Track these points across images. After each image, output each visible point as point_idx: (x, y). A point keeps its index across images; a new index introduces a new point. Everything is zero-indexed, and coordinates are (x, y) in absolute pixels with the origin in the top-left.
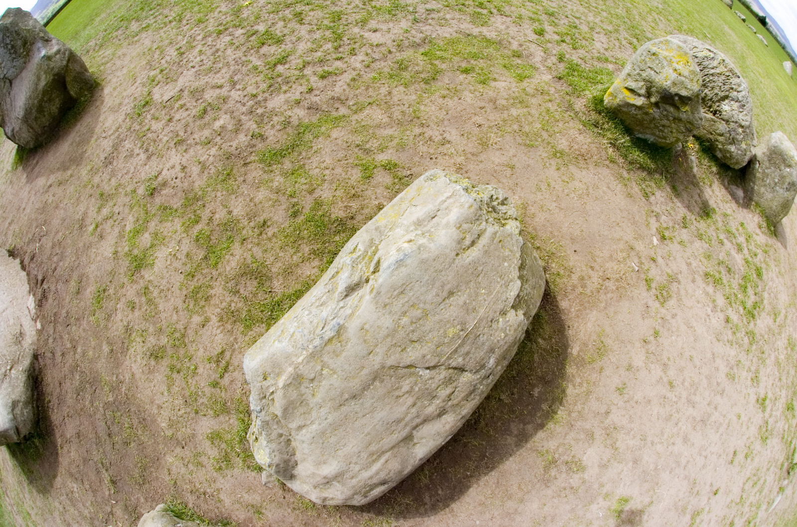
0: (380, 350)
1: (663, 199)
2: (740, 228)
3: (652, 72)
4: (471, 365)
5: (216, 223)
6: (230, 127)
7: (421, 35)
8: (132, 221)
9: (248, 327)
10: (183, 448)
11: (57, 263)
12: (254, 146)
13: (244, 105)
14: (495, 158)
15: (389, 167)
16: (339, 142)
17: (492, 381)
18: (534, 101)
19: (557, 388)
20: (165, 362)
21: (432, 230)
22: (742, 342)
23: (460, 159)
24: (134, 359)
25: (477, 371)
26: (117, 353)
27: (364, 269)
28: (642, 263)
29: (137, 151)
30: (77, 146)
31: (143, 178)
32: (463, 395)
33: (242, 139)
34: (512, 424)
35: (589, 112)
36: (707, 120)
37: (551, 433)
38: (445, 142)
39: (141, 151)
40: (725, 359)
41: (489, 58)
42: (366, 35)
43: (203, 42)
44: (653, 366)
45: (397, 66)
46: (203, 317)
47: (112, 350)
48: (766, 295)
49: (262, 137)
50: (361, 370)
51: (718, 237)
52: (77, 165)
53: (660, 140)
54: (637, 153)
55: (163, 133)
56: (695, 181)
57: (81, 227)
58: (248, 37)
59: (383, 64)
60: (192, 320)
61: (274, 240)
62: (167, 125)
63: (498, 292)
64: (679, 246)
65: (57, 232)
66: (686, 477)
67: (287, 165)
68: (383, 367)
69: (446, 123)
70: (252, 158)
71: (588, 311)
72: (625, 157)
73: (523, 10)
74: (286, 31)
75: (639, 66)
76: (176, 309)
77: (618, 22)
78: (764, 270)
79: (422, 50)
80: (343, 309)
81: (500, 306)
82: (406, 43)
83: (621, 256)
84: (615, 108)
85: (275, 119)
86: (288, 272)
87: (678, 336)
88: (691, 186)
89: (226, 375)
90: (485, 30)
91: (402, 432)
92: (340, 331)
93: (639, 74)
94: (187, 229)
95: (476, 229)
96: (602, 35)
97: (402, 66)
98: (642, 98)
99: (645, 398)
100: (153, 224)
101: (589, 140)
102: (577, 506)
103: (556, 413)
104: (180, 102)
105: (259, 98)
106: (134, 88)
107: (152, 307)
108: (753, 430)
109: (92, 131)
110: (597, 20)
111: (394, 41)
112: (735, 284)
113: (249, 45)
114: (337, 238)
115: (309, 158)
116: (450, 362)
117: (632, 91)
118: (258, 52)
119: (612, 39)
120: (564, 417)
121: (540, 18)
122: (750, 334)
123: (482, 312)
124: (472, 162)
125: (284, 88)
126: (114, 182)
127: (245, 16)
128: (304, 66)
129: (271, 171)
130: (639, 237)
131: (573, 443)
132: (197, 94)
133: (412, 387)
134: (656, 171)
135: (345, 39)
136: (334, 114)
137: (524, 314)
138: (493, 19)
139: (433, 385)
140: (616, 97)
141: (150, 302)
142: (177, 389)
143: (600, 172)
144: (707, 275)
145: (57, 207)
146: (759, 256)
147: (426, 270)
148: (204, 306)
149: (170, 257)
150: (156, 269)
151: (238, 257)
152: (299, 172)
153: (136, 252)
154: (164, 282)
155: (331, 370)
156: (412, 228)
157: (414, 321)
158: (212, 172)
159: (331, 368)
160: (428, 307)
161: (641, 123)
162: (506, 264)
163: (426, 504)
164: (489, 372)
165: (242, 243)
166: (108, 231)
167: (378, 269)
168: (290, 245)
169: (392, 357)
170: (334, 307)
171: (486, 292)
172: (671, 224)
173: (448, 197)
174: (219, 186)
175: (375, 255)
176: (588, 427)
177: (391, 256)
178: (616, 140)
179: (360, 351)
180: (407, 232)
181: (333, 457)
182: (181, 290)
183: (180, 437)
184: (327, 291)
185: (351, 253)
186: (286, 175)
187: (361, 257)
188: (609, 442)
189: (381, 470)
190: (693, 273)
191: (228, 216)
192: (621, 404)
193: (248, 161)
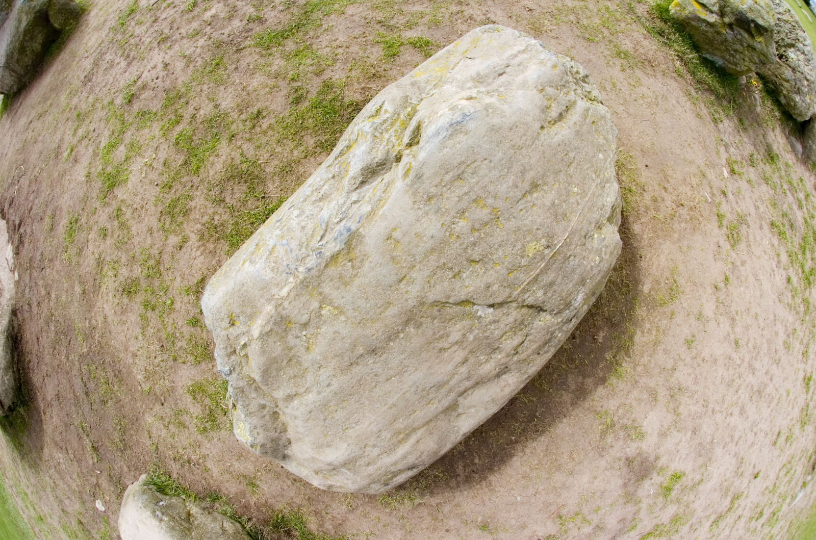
1: (731, 130)
4: (554, 302)
5: (199, 121)
6: (222, 15)
8: (107, 135)
10: (163, 405)
11: (33, 201)
15: (419, 45)
16: (356, 18)
17: (574, 327)
21: (501, 89)
24: (106, 298)
25: (559, 313)
26: (90, 295)
27: (393, 139)
28: (714, 195)
29: (117, 60)
31: (122, 87)
32: (535, 346)
34: (569, 375)
35: (653, 18)
37: (613, 391)
39: (122, 59)
44: (722, 319)
46: (180, 237)
47: (84, 290)
49: (260, 20)
50: (386, 308)
51: (781, 186)
54: (706, 74)
55: (147, 35)
56: (758, 119)
57: (57, 156)
60: (168, 242)
61: (270, 133)
62: (152, 26)
63: (593, 194)
64: (746, 185)
65: (34, 168)
66: (736, 455)
67: (290, 46)
68: (423, 304)
70: (247, 43)
71: (661, 240)
72: (693, 74)
76: (150, 230)
80: (357, 205)
81: (596, 216)
83: (695, 181)
84: (683, 20)
85: (277, 0)
86: (286, 170)
87: (746, 287)
88: (755, 124)
91: (443, 401)
94: (166, 133)
95: (563, 98)
98: (715, 16)
99: (711, 356)
100: (130, 134)
101: (655, 47)
103: (620, 365)
107: (125, 231)
115: (318, 37)
116: (526, 296)
117: (703, 5)
120: (629, 370)
123: (575, 219)
126: (91, 98)
129: (270, 55)
130: (711, 165)
131: (634, 403)
133: (464, 336)
134: (724, 97)
139: (496, 332)
140: (684, 8)
141: (122, 225)
142: (152, 331)
143: (668, 83)
144: (773, 224)
145: (35, 142)
147: (499, 143)
148: (182, 223)
149: (145, 168)
150: (130, 185)
151: (224, 157)
152: (304, 53)
153: (109, 169)
154: (138, 199)
155: (336, 308)
156: (470, 84)
157: (477, 226)
158: (198, 64)
159: (336, 305)
160: (499, 204)
161: (710, 42)
162: (601, 156)
163: (459, 475)
164: (573, 313)
165: (231, 141)
166: (82, 153)
167: (416, 140)
168: (290, 137)
169: (438, 287)
170: (341, 201)
171: (580, 192)
172: (739, 159)
173: (519, 52)
174: (206, 78)
175: (411, 119)
176: (652, 385)
177: (440, 117)
178: (684, 53)
179: (384, 276)
180: (462, 88)
181: (341, 438)
182: (156, 206)
183: (158, 391)
184: (331, 176)
185: (372, 116)
186: (287, 57)
187: (389, 123)
188: (671, 406)
189: (409, 453)
190: (761, 218)
191: (214, 111)
192: (688, 360)
193: (241, 47)
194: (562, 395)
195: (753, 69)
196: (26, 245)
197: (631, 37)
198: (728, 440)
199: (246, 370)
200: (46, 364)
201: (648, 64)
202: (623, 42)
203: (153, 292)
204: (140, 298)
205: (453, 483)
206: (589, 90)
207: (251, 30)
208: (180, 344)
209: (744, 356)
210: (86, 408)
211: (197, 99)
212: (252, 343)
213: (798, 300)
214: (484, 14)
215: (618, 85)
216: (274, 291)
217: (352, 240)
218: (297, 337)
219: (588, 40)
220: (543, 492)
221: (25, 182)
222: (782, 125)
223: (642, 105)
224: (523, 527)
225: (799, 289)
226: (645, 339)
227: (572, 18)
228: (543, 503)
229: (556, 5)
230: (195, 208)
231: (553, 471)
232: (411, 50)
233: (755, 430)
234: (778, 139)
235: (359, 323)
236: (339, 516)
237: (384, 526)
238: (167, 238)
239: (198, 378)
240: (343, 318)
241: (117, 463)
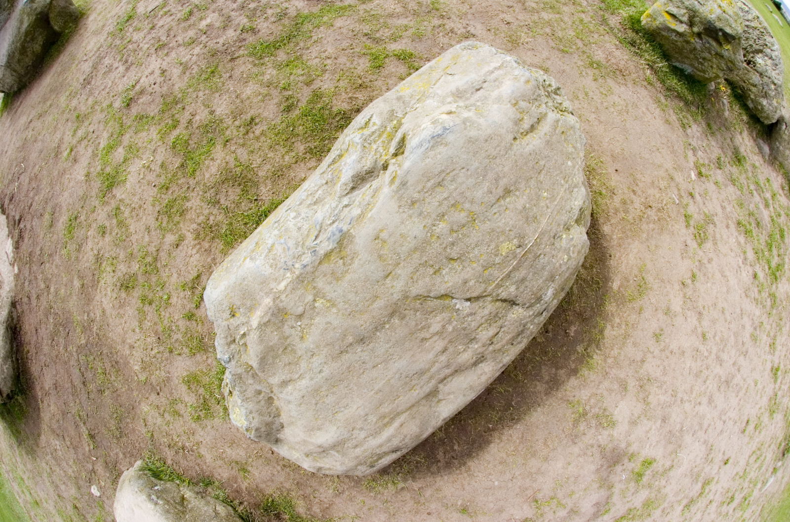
1: (699, 134)
4: (525, 296)
5: (195, 126)
6: (217, 24)
8: (106, 137)
9: (229, 244)
10: (158, 394)
11: (33, 198)
15: (403, 57)
16: (344, 31)
17: (545, 318)
18: (566, 9)
21: (478, 104)
22: (765, 303)
24: (104, 293)
25: (531, 306)
26: (88, 289)
27: (381, 149)
28: (681, 197)
29: (116, 65)
31: (120, 91)
32: (509, 337)
35: (625, 29)
37: (584, 381)
38: (469, 35)
39: (120, 63)
44: (689, 313)
46: (177, 235)
47: (83, 285)
49: (253, 31)
50: (374, 301)
51: (748, 187)
53: (699, 73)
54: (675, 81)
55: (144, 42)
56: (726, 124)
57: (56, 155)
60: (165, 240)
61: (262, 139)
62: (149, 33)
63: (562, 198)
64: (713, 187)
65: (35, 165)
66: (705, 442)
67: (282, 56)
68: (407, 297)
69: (470, 16)
70: (241, 52)
72: (663, 82)
76: (148, 229)
80: (348, 209)
81: (564, 218)
83: (663, 184)
84: (653, 30)
85: (270, 12)
86: (278, 175)
87: (713, 283)
88: (723, 128)
89: (202, 304)
91: (425, 387)
94: (163, 136)
95: (535, 111)
98: (684, 26)
99: (679, 348)
100: (128, 136)
101: (627, 57)
102: (602, 466)
103: (591, 357)
104: (165, 10)
107: (123, 230)
115: (308, 48)
116: (500, 291)
117: (673, 16)
120: (599, 363)
123: (544, 221)
129: (263, 64)
130: (679, 168)
131: (605, 393)
133: (444, 326)
134: (692, 103)
136: (339, 4)
139: (473, 324)
140: (654, 19)
141: (120, 224)
142: (149, 324)
143: (639, 91)
144: (739, 223)
147: (475, 153)
148: (178, 223)
149: (143, 170)
150: (128, 185)
151: (219, 161)
152: (295, 63)
153: (108, 170)
154: (136, 199)
155: (328, 301)
156: (449, 99)
157: (455, 228)
158: (194, 72)
159: (328, 298)
160: (476, 208)
161: (680, 51)
162: (569, 163)
163: (439, 461)
164: (544, 307)
165: (225, 145)
166: (81, 153)
167: (401, 150)
168: (282, 143)
169: (420, 282)
170: (334, 205)
171: (549, 196)
172: (707, 162)
173: (495, 68)
174: (201, 85)
175: (396, 131)
176: (622, 376)
177: (423, 129)
178: (654, 62)
179: (372, 273)
180: (443, 103)
181: (331, 421)
182: (153, 206)
183: (154, 381)
184: (324, 182)
185: (362, 128)
186: (279, 67)
187: (376, 135)
188: (641, 396)
189: (393, 436)
190: (728, 218)
191: (209, 117)
192: (657, 352)
193: (235, 56)
194: (536, 385)
195: (721, 75)
196: (26, 240)
197: (603, 49)
198: (697, 428)
199: (244, 358)
200: (45, 355)
201: (619, 73)
202: (596, 53)
203: (150, 287)
204: (137, 293)
205: (434, 468)
206: (560, 102)
207: (245, 40)
208: (175, 337)
209: (711, 348)
210: (84, 397)
211: (193, 104)
212: (251, 333)
213: (765, 295)
214: (464, 28)
215: (591, 94)
216: (273, 285)
217: (343, 240)
218: (292, 327)
219: (563, 51)
220: (519, 477)
221: (25, 179)
222: (749, 128)
223: (613, 113)
224: (500, 511)
225: (765, 284)
226: (615, 333)
227: (548, 30)
228: (520, 487)
229: (533, 18)
230: (191, 208)
231: (528, 457)
232: (396, 62)
233: (723, 418)
234: (745, 141)
235: (350, 315)
236: (325, 500)
237: (369, 509)
238: (164, 235)
239: (193, 369)
240: (334, 310)
241: (113, 451)
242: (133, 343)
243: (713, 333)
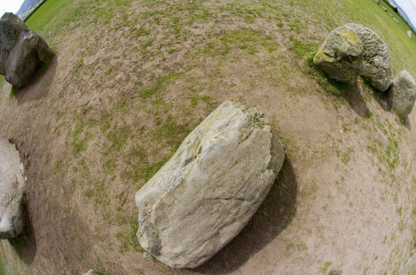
0: (203, 191)
1: (345, 110)
2: (386, 122)
3: (337, 45)
4: (247, 197)
5: (118, 128)
6: (124, 79)
7: (220, 29)
8: (75, 126)
9: (136, 180)
10: (103, 241)
11: (35, 147)
12: (137, 88)
13: (131, 67)
14: (259, 93)
15: (205, 99)
16: (180, 86)
17: (258, 205)
18: (278, 62)
19: (292, 208)
20: (93, 198)
21: (227, 132)
22: (388, 181)
23: (241, 94)
24: (77, 197)
25: (250, 200)
26: (68, 194)
27: (194, 151)
28: (334, 143)
29: (76, 90)
30: (44, 87)
31: (80, 105)
32: (243, 212)
33: (130, 85)
34: (269, 226)
35: (306, 66)
36: (367, 67)
37: (290, 231)
38: (233, 85)
39: (78, 90)
40: (379, 190)
41: (254, 40)
42: (192, 30)
43: (109, 34)
44: (341, 195)
45: (208, 46)
46: (112, 176)
47: (65, 192)
48: (400, 156)
49: (140, 84)
51: (374, 127)
52: (45, 97)
53: (343, 79)
54: (331, 87)
55: (90, 82)
56: (361, 99)
57: (48, 129)
58: (132, 31)
59: (201, 45)
60: (107, 177)
61: (148, 136)
62: (92, 77)
63: (260, 161)
64: (354, 133)
65: (35, 131)
66: (360, 251)
67: (154, 98)
68: (204, 199)
69: (233, 75)
70: (136, 95)
71: (307, 169)
72: (325, 89)
73: (272, 14)
74: (151, 28)
75: (330, 42)
76: (99, 172)
77: (321, 17)
78: (398, 143)
79: (220, 37)
80: (184, 171)
81: (261, 168)
82: (212, 34)
83: (323, 140)
84: (319, 64)
85: (147, 74)
86: (155, 152)
87: (354, 179)
88: (360, 102)
89: (125, 204)
90: (252, 26)
91: (214, 231)
92: (183, 182)
93: (331, 46)
94: (103, 131)
95: (248, 130)
96: (312, 25)
97: (210, 46)
98: (333, 58)
99: (337, 211)
100: (86, 128)
101: (306, 81)
102: (304, 267)
103: (292, 221)
104: (98, 66)
105: (139, 64)
106: (73, 57)
107: (86, 170)
108: (395, 225)
109: (52, 80)
110: (310, 17)
111: (206, 33)
112: (383, 152)
113: (132, 35)
114: (180, 135)
115: (165, 95)
116: (237, 196)
117: (327, 55)
118: (137, 39)
119: (317, 27)
120: (296, 222)
121: (280, 17)
122: (392, 176)
123: (252, 171)
124: (247, 95)
125: (151, 58)
126: (64, 106)
127: (129, 20)
128: (161, 47)
129: (146, 102)
130: (333, 130)
131: (301, 235)
132: (106, 61)
133: (218, 209)
134: (341, 95)
135: (181, 32)
136: (177, 72)
137: (274, 172)
138: (256, 20)
139: (229, 207)
140: (319, 58)
141: (85, 168)
142: (100, 211)
143: (312, 97)
144: (368, 147)
145: (34, 118)
146: (396, 136)
148: (113, 170)
149: (95, 145)
150: (88, 151)
152: (160, 102)
153: (77, 142)
154: (92, 158)
155: (179, 201)
156: (217, 131)
157: (219, 176)
158: (115, 102)
160: (225, 169)
161: (332, 71)
162: (264, 147)
164: (256, 201)
166: (62, 132)
167: (200, 152)
168: (156, 139)
170: (179, 170)
171: (254, 161)
172: (349, 122)
173: (234, 115)
174: (119, 109)
175: (199, 145)
176: (308, 227)
177: (207, 145)
178: (320, 80)
179: (193, 191)
180: (214, 133)
181: (180, 244)
182: (101, 162)
183: (101, 236)
184: (176, 162)
185: (187, 144)
186: (153, 103)
187: (192, 146)
188: (319, 234)
189: (203, 250)
190: (362, 147)
191: (124, 125)
192: (325, 215)
193: (134, 96)
197: (295, 80)
198: (353, 245)
199: (149, 220)
201: (302, 91)
202: (291, 83)
203: (100, 196)
206: (263, 120)
208: (112, 217)
210: (63, 241)
211: (116, 118)
212: (153, 212)
214: (231, 81)
215: (288, 105)
216: (160, 195)
218: (167, 210)
219: (275, 85)
223: (298, 112)
227: (269, 76)
229: (262, 71)
231: (267, 264)
232: (202, 101)
235: (186, 205)
239: (120, 231)
240: (181, 204)
241: (77, 265)
242: (91, 219)
243: (356, 202)
